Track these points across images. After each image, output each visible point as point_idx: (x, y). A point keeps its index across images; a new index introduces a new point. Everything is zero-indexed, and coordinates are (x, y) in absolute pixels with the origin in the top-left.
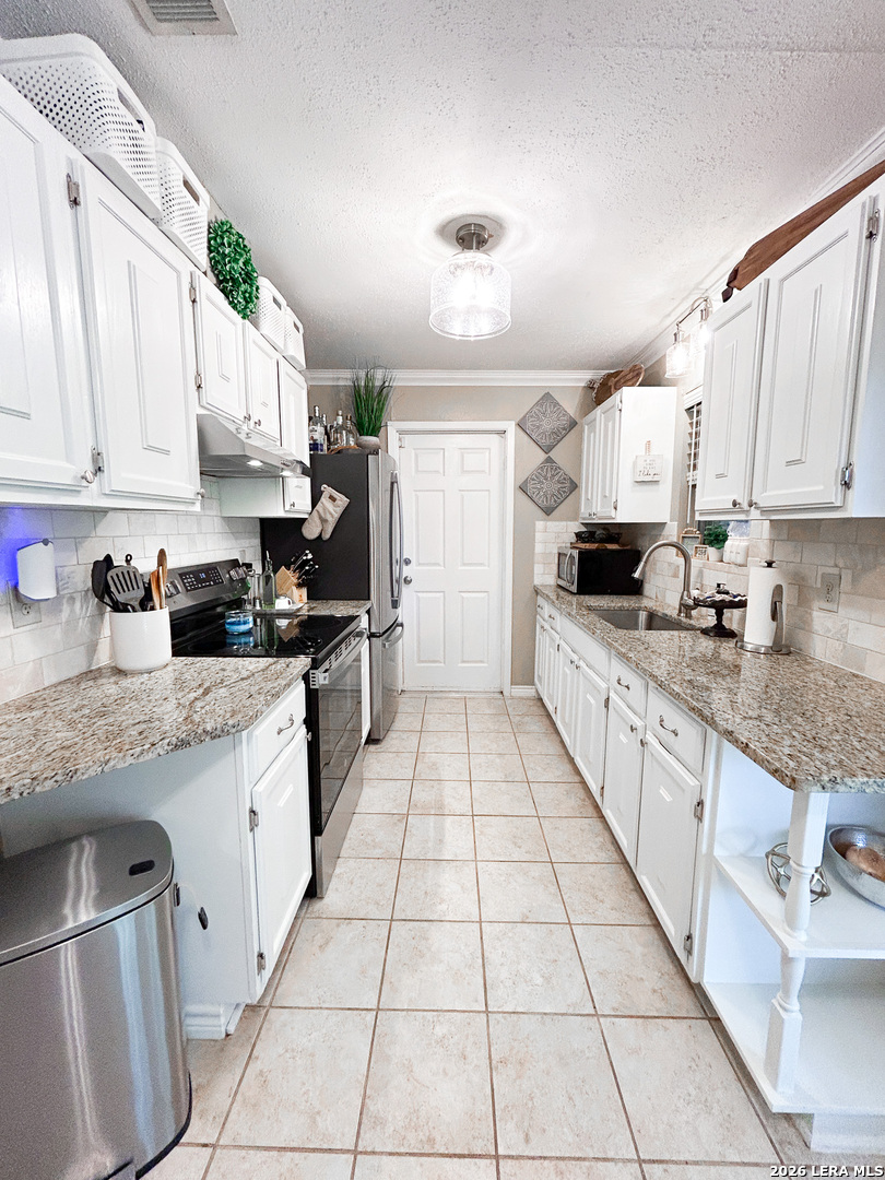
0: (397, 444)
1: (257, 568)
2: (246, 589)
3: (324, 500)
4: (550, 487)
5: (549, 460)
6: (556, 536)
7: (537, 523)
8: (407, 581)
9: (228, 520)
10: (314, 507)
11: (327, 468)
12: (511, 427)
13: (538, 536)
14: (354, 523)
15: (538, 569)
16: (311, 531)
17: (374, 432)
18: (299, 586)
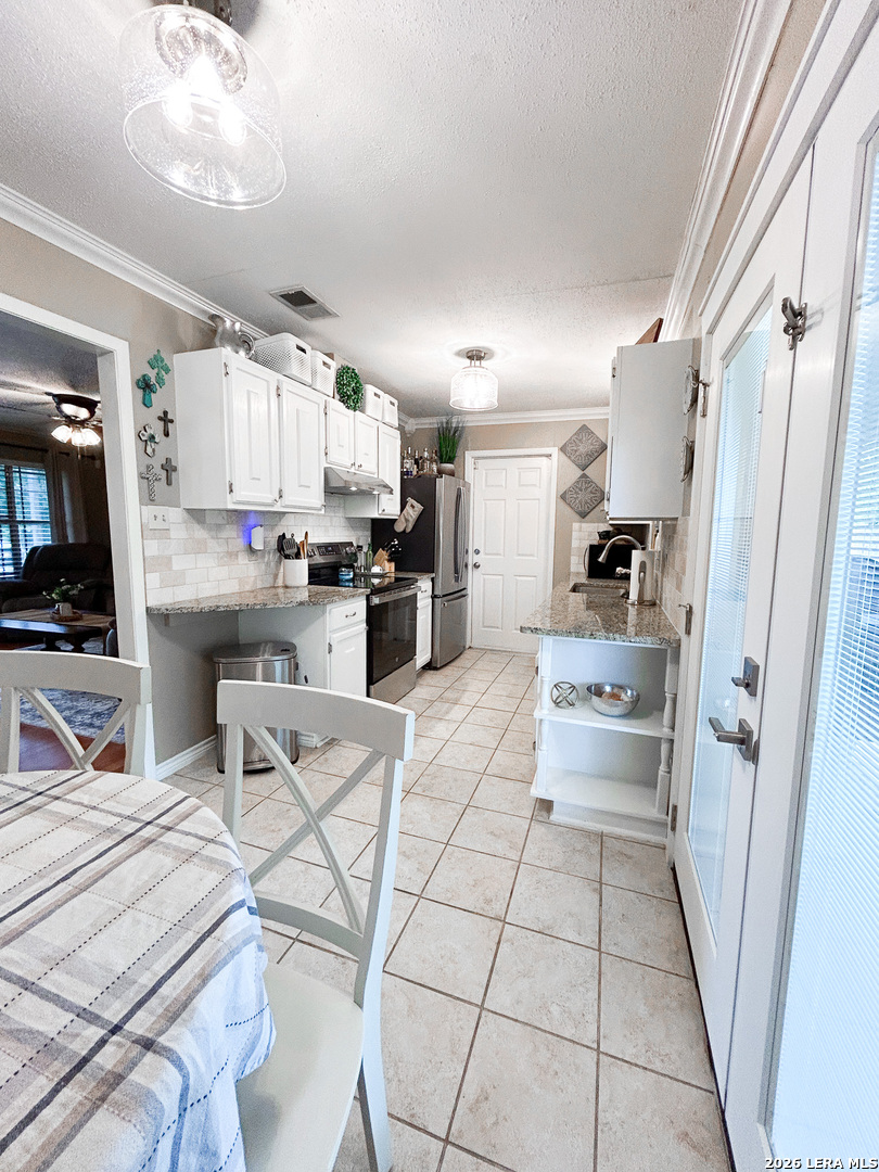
0: (473, 466)
1: (365, 549)
2: (356, 561)
3: (408, 507)
4: (584, 496)
5: (584, 476)
6: (585, 534)
7: (574, 524)
8: (476, 566)
9: (349, 519)
10: (402, 511)
11: (416, 487)
12: (555, 451)
13: (575, 534)
14: (427, 520)
15: (573, 560)
16: (399, 528)
17: (450, 460)
18: (389, 561)
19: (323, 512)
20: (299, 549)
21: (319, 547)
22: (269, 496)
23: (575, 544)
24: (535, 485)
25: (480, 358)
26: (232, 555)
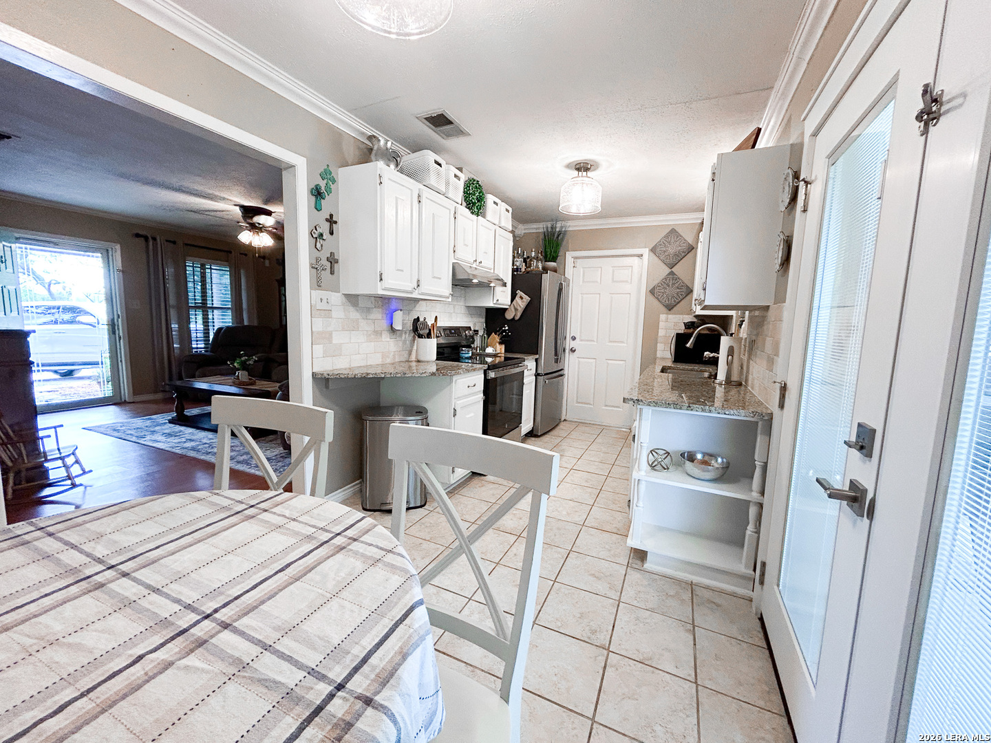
0: (573, 265)
1: (481, 333)
2: (473, 343)
3: (517, 298)
4: (673, 291)
5: (672, 273)
6: (672, 324)
7: (661, 315)
8: (573, 351)
9: (468, 307)
10: (512, 301)
11: (525, 281)
12: (646, 252)
13: (662, 324)
14: (533, 310)
15: (660, 346)
16: (509, 316)
17: (554, 259)
18: (500, 343)
19: (450, 300)
20: (430, 330)
21: (445, 329)
22: (410, 284)
23: (661, 333)
24: (627, 281)
25: (587, 170)
26: (378, 333)
